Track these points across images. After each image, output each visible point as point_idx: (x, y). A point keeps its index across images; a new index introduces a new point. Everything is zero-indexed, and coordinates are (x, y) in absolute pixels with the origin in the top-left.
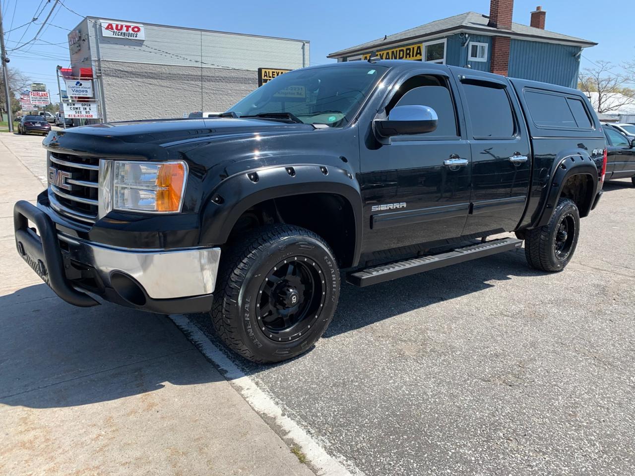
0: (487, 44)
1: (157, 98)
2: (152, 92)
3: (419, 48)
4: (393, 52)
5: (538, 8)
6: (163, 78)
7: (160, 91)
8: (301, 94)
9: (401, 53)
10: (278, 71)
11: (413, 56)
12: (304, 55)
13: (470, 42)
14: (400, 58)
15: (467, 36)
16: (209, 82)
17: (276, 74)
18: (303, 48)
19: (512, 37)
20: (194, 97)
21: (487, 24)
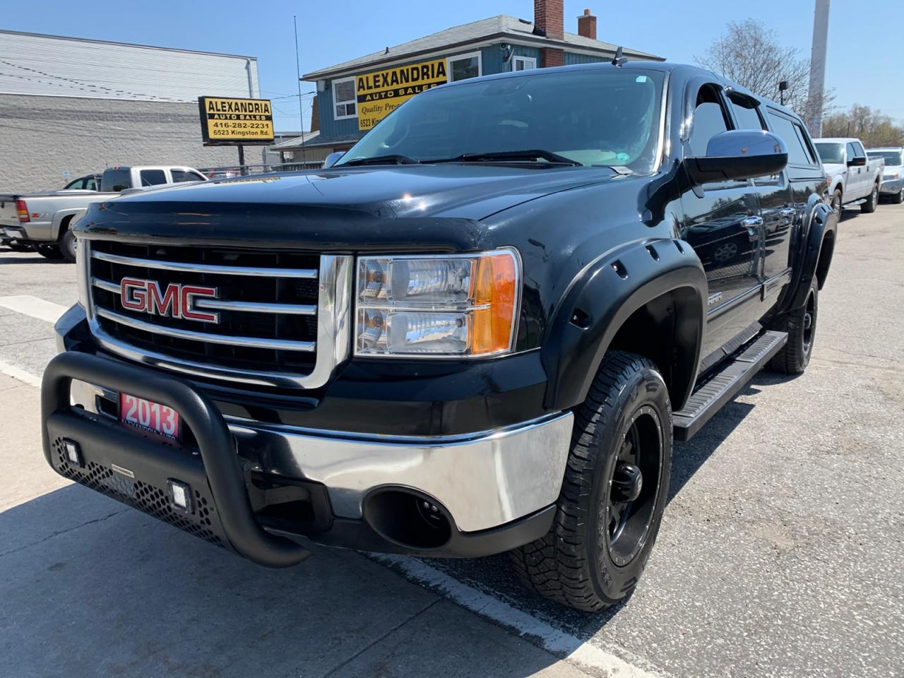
0: (535, 59)
1: (14, 148)
2: (5, 139)
3: (441, 64)
4: (402, 72)
5: (586, 12)
6: (23, 116)
7: (20, 138)
8: (266, 133)
9: (415, 72)
10: (230, 101)
11: (433, 77)
12: (249, 78)
13: (514, 56)
14: (414, 80)
15: (509, 47)
16: (102, 122)
17: (227, 105)
18: (247, 68)
19: (566, 49)
20: (79, 145)
21: (532, 31)
